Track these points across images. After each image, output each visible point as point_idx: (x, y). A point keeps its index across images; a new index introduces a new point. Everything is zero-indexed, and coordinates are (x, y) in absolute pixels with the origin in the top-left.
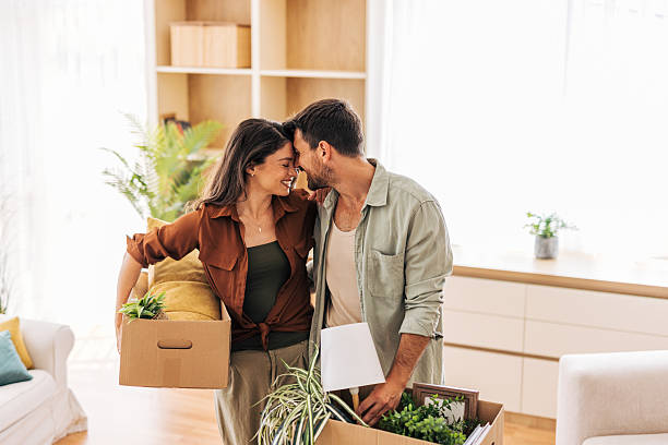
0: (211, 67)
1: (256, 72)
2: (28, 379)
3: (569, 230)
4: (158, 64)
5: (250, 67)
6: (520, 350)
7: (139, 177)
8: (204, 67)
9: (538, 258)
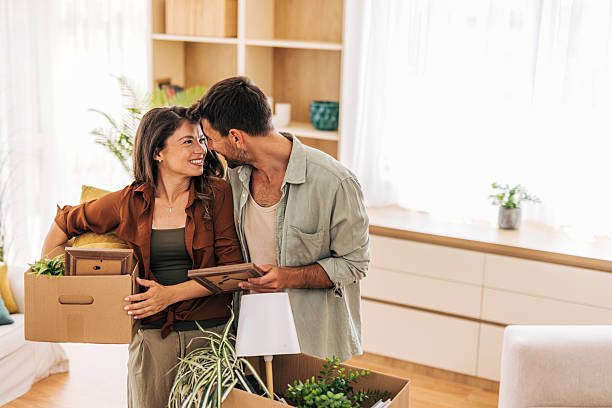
0: (201, 36)
1: (241, 42)
2: (9, 323)
3: (532, 203)
4: (154, 32)
5: (236, 37)
6: (477, 316)
7: (127, 138)
8: (195, 35)
9: (501, 228)
